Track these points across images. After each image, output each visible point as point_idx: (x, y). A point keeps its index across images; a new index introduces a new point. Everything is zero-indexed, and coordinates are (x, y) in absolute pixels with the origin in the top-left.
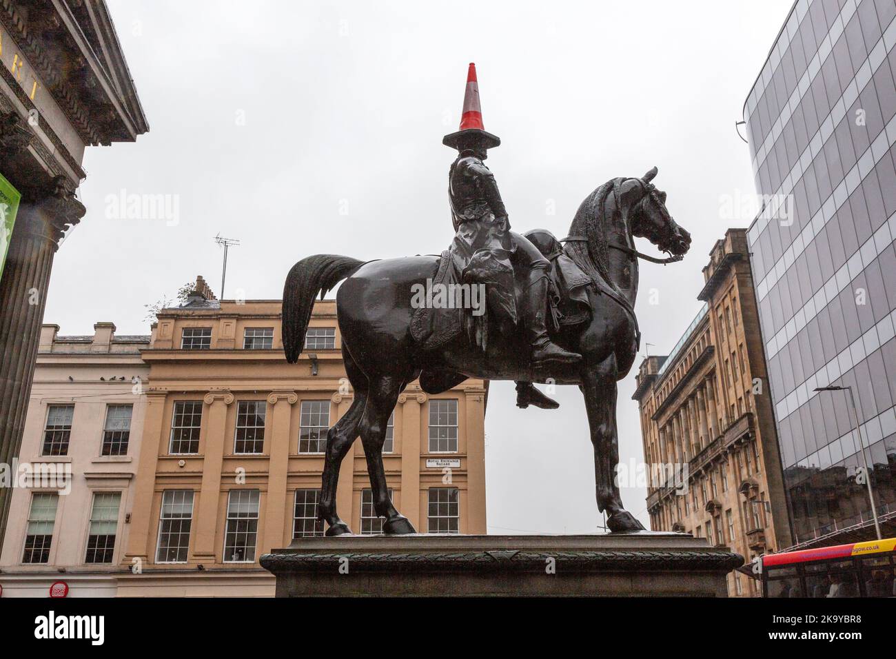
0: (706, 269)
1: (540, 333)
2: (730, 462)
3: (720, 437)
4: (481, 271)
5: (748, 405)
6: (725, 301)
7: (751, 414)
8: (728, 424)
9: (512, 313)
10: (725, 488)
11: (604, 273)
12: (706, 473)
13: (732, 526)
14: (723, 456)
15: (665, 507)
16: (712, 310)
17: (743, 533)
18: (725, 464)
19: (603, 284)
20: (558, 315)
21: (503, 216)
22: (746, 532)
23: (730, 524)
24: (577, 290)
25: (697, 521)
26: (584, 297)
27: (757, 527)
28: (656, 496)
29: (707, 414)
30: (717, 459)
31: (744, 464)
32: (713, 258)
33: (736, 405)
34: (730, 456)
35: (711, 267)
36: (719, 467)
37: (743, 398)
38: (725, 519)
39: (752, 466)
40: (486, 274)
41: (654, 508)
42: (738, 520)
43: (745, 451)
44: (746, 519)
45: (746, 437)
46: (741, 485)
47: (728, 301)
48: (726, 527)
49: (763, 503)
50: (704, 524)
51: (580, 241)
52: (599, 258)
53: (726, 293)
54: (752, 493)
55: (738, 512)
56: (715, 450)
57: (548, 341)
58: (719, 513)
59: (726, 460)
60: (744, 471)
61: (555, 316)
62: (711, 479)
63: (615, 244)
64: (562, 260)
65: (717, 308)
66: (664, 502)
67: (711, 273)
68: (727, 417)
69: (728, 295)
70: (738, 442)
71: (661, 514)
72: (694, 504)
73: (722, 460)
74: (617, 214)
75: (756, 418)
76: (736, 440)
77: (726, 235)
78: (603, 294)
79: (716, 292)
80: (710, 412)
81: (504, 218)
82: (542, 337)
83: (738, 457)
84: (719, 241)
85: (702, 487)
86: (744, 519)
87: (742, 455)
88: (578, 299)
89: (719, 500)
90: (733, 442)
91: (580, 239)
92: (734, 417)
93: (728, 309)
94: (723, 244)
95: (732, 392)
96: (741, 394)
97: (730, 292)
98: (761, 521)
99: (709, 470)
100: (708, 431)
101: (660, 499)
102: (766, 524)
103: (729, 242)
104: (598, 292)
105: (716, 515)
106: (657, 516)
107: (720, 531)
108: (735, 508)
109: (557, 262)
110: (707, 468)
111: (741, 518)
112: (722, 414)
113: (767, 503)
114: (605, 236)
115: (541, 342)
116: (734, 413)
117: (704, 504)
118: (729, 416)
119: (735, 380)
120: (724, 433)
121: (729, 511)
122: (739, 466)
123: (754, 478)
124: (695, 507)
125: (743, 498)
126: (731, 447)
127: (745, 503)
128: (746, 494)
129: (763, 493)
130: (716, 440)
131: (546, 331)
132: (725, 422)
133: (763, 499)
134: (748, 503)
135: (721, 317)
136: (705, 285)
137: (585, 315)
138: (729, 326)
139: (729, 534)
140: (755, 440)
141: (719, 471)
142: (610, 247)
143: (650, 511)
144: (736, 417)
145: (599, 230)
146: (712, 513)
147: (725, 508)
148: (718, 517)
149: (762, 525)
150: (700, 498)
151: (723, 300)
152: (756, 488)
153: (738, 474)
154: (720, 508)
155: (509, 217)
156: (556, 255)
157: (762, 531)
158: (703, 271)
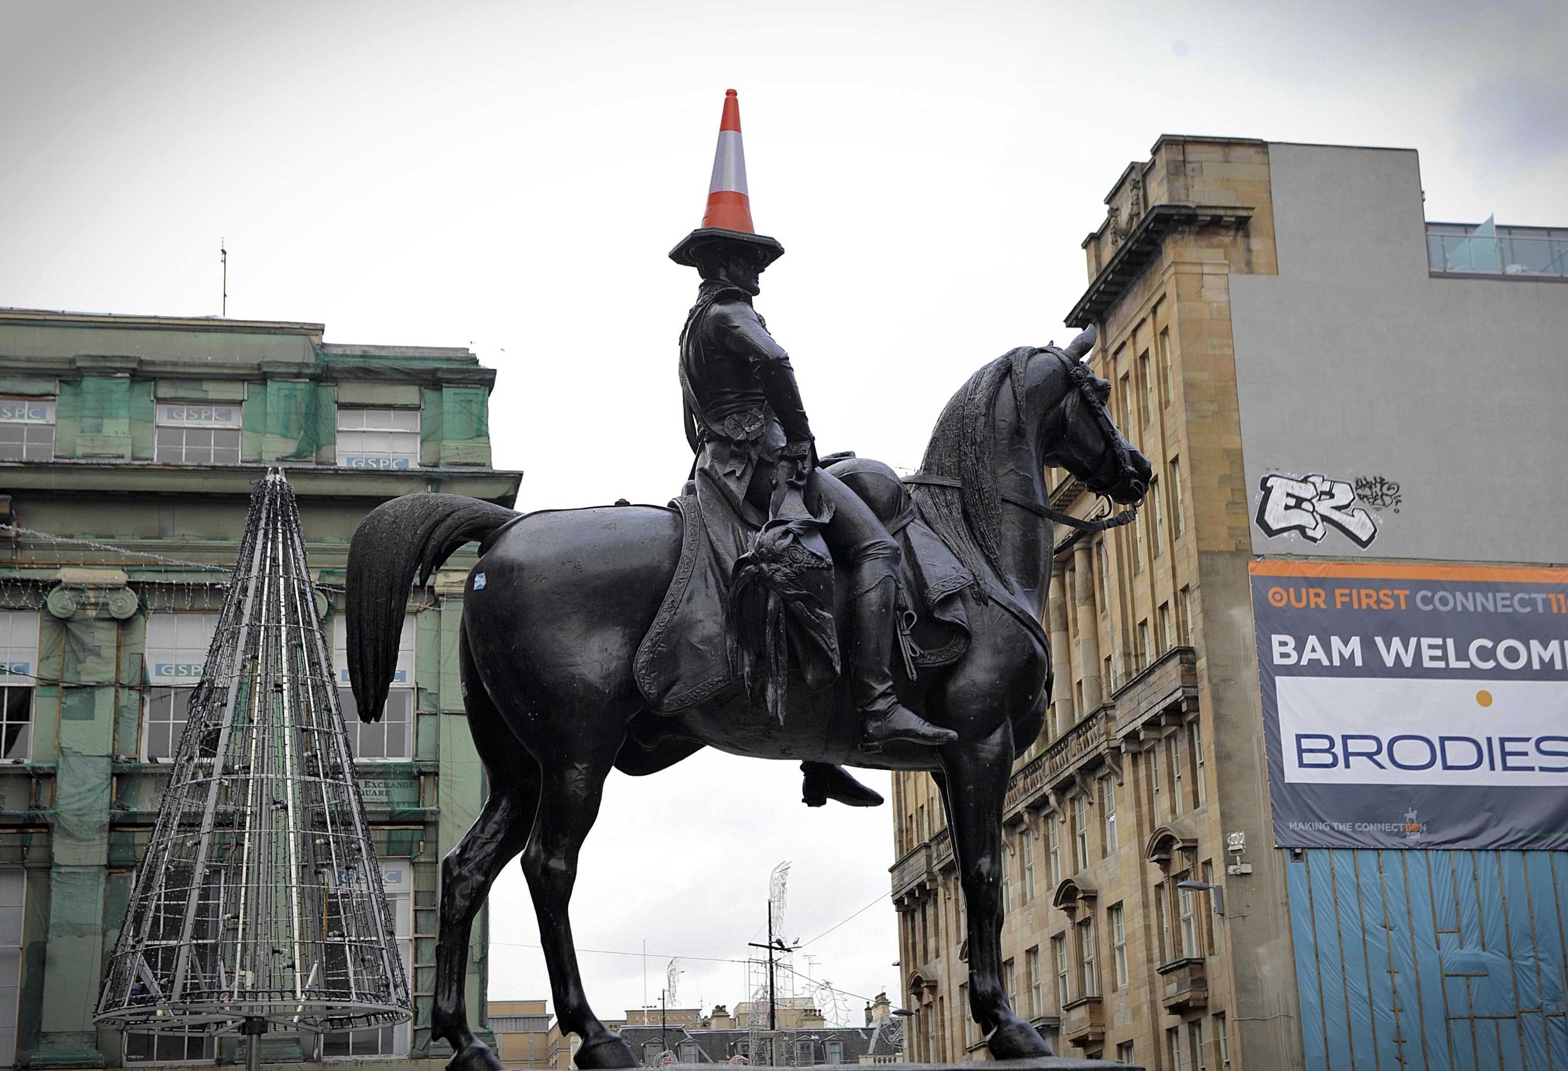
0: (1093, 241)
1: (880, 688)
2: (1128, 775)
3: (1105, 708)
4: (778, 570)
5: (1181, 627)
6: (1141, 335)
7: (1191, 650)
8: (1128, 674)
9: (832, 650)
10: (1109, 849)
11: (992, 557)
12: (1059, 804)
13: (1121, 949)
14: (1108, 760)
15: (941, 891)
16: (1104, 358)
17: (1149, 969)
18: (1114, 780)
19: (990, 583)
20: (914, 651)
21: (806, 440)
22: (1157, 965)
23: (1117, 944)
24: (948, 601)
25: (1027, 933)
26: (957, 613)
27: (1186, 955)
28: (919, 861)
29: (1073, 641)
30: (1093, 766)
31: (1163, 783)
32: (1113, 212)
33: (1150, 623)
34: (1127, 761)
35: (1109, 237)
36: (1095, 786)
37: (1171, 605)
38: (1103, 929)
39: (1182, 789)
40: (785, 575)
41: (910, 894)
42: (1140, 933)
43: (1168, 749)
44: (1160, 926)
45: (1173, 711)
46: (1153, 839)
47: (1146, 339)
48: (1105, 951)
49: (1207, 889)
50: (1048, 943)
51: (946, 487)
52: (983, 526)
53: (1142, 315)
54: (1179, 863)
55: (1141, 911)
56: (1087, 743)
57: (894, 703)
58: (1088, 913)
59: (1116, 771)
60: (1162, 803)
61: (907, 654)
62: (1073, 818)
63: (1013, 496)
64: (917, 533)
65: (1117, 353)
66: (940, 878)
67: (1108, 253)
68: (1126, 655)
69: (1150, 321)
70: (1151, 725)
71: (930, 911)
72: (1023, 888)
73: (1105, 771)
74: (1018, 432)
75: (1201, 664)
76: (1146, 717)
77: (1155, 151)
78: (991, 603)
79: (1115, 308)
80: (1080, 637)
81: (808, 445)
82: (884, 695)
83: (1148, 763)
84: (1133, 167)
85: (1047, 838)
86: (1154, 931)
87: (1160, 759)
88: (948, 619)
89: (1090, 876)
90: (1139, 722)
91: (945, 483)
92: (1143, 654)
93: (1145, 356)
94: (1145, 176)
95: (1142, 586)
96: (1165, 593)
97: (1154, 310)
98: (1200, 937)
99: (1069, 795)
100: (1071, 689)
101: (929, 872)
102: (1211, 945)
103: (1160, 172)
104: (983, 598)
105: (1079, 918)
106: (918, 916)
107: (1090, 963)
108: (1131, 899)
109: (907, 539)
110: (1062, 789)
111: (1147, 928)
112: (1113, 647)
113: (1219, 889)
114: (995, 479)
115: (881, 705)
116: (1143, 645)
117: (1049, 888)
118: (1131, 653)
119: (1153, 554)
120: (1117, 697)
121: (1116, 908)
122: (1150, 790)
123: (1188, 822)
124: (1024, 895)
125: (1156, 874)
126: (1132, 737)
127: (1159, 887)
128: (1165, 864)
129: (1208, 863)
130: (1093, 716)
131: (891, 683)
132: (1118, 666)
133: (1206, 880)
134: (1166, 886)
135: (1126, 378)
136: (1087, 287)
137: (961, 647)
138: (1146, 408)
139: (1114, 970)
140: (1197, 721)
141: (1096, 800)
142: (1004, 500)
143: (898, 903)
144: (1150, 658)
145: (985, 469)
146: (1071, 911)
147: (1106, 899)
148: (1086, 923)
149: (1201, 947)
150: (1039, 871)
151: (1135, 331)
152: (1191, 848)
153: (1145, 809)
154: (1091, 898)
155: (816, 442)
156: (905, 522)
157: (1200, 964)
158: (1085, 245)
